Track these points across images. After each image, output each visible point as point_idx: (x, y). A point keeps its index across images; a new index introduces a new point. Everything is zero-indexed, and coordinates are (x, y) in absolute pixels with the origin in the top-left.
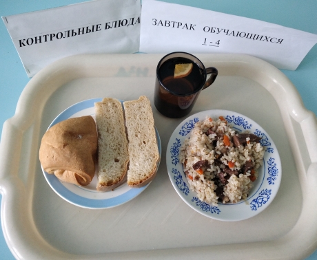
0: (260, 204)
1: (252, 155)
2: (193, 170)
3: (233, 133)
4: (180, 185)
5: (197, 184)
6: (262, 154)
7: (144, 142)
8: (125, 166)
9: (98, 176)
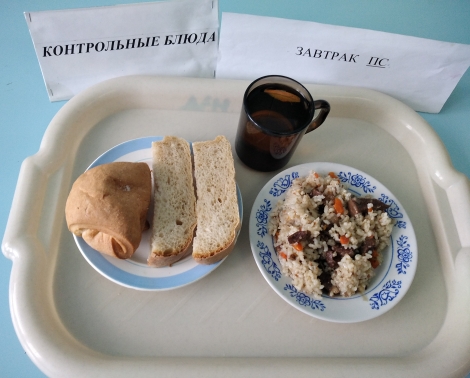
0: (384, 302)
1: (375, 229)
2: (288, 244)
3: (348, 196)
4: (267, 265)
5: (294, 265)
6: (390, 228)
7: (220, 200)
8: (191, 232)
9: (151, 242)
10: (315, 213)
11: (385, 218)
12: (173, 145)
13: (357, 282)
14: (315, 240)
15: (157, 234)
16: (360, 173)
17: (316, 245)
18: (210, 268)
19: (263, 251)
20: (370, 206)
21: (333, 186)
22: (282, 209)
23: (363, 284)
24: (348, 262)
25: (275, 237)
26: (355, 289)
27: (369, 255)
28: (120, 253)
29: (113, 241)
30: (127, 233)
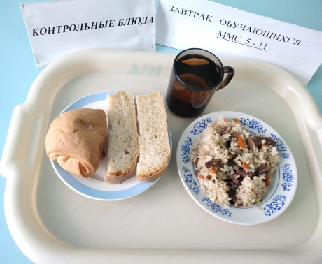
0: (274, 210)
1: (267, 159)
2: (205, 168)
3: (247, 135)
4: (190, 184)
5: (209, 184)
6: (278, 158)
8: (135, 159)
9: (106, 166)
10: (224, 147)
11: (274, 151)
12: (122, 97)
13: (255, 196)
14: (225, 166)
15: (111, 160)
16: (256, 119)
17: (225, 169)
18: (148, 185)
19: (186, 173)
20: (263, 142)
21: (237, 127)
22: (200, 144)
23: (259, 198)
24: (248, 181)
25: (195, 164)
26: (254, 201)
27: (263, 177)
28: (85, 173)
29: (80, 164)
30: (90, 158)
